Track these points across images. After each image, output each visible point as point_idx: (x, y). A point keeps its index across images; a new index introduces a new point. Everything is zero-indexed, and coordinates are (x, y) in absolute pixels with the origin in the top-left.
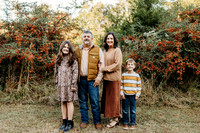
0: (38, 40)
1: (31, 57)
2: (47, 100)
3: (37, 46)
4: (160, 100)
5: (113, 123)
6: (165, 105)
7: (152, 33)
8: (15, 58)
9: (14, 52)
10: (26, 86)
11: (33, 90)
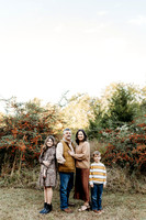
0: (30, 132)
1: (23, 147)
2: (35, 185)
3: (29, 137)
4: (133, 188)
5: (84, 208)
6: (137, 192)
7: (125, 127)
8: (11, 148)
9: (10, 143)
10: (18, 172)
11: (24, 176)
